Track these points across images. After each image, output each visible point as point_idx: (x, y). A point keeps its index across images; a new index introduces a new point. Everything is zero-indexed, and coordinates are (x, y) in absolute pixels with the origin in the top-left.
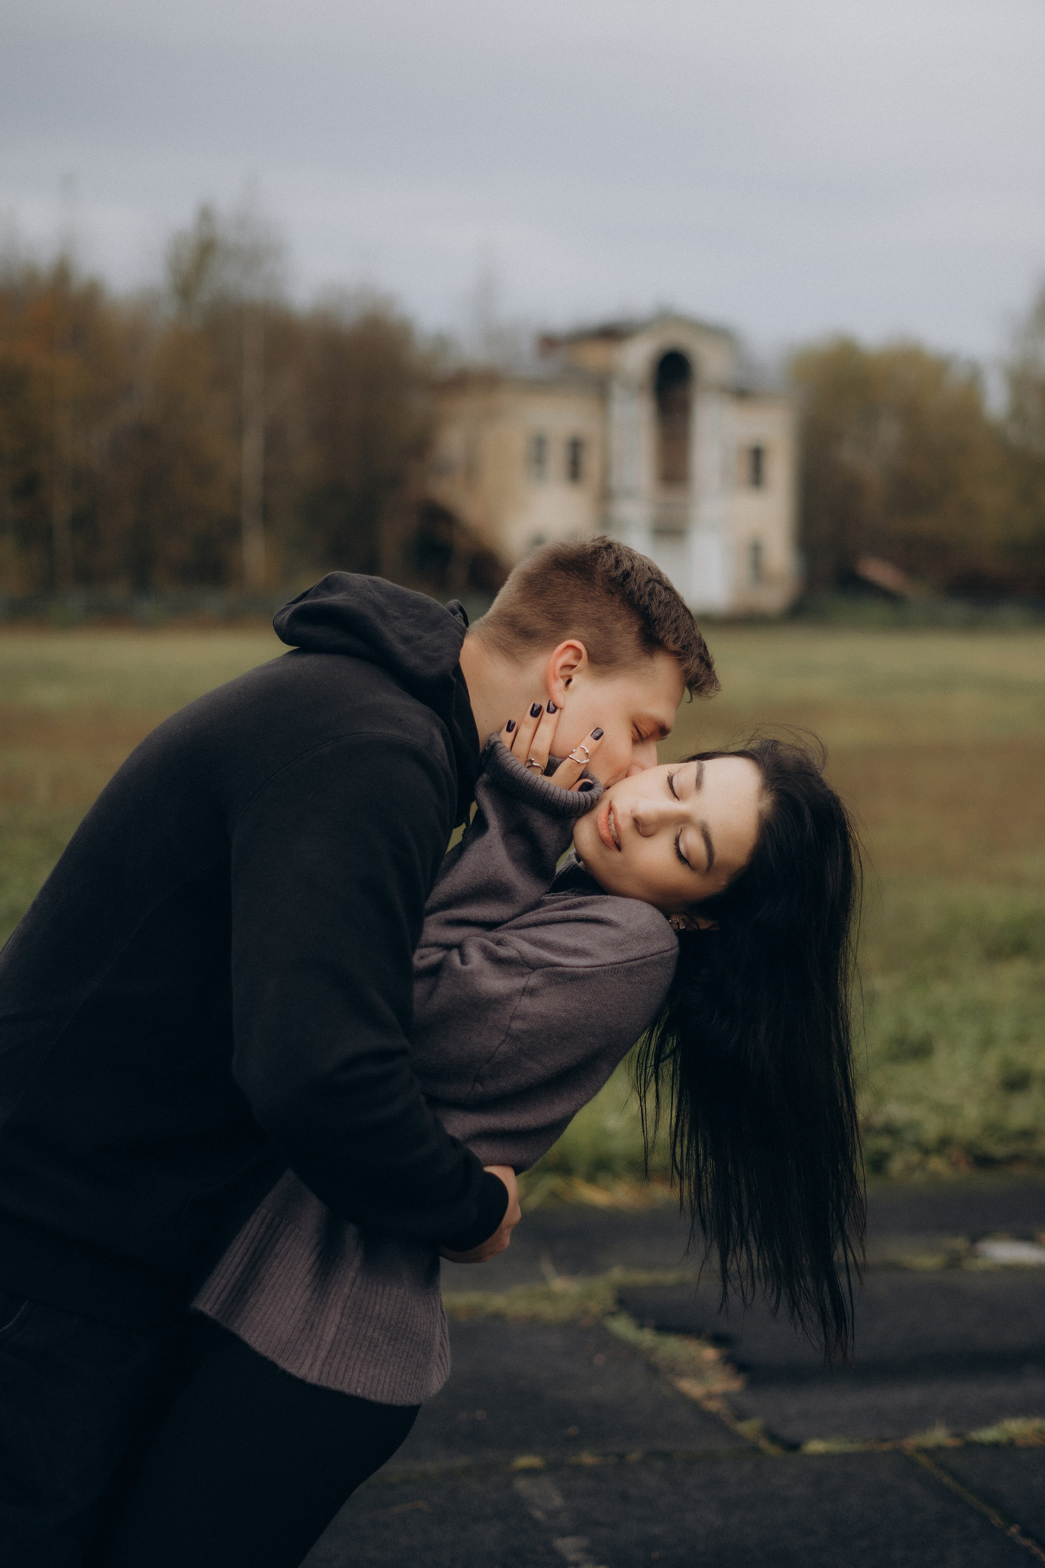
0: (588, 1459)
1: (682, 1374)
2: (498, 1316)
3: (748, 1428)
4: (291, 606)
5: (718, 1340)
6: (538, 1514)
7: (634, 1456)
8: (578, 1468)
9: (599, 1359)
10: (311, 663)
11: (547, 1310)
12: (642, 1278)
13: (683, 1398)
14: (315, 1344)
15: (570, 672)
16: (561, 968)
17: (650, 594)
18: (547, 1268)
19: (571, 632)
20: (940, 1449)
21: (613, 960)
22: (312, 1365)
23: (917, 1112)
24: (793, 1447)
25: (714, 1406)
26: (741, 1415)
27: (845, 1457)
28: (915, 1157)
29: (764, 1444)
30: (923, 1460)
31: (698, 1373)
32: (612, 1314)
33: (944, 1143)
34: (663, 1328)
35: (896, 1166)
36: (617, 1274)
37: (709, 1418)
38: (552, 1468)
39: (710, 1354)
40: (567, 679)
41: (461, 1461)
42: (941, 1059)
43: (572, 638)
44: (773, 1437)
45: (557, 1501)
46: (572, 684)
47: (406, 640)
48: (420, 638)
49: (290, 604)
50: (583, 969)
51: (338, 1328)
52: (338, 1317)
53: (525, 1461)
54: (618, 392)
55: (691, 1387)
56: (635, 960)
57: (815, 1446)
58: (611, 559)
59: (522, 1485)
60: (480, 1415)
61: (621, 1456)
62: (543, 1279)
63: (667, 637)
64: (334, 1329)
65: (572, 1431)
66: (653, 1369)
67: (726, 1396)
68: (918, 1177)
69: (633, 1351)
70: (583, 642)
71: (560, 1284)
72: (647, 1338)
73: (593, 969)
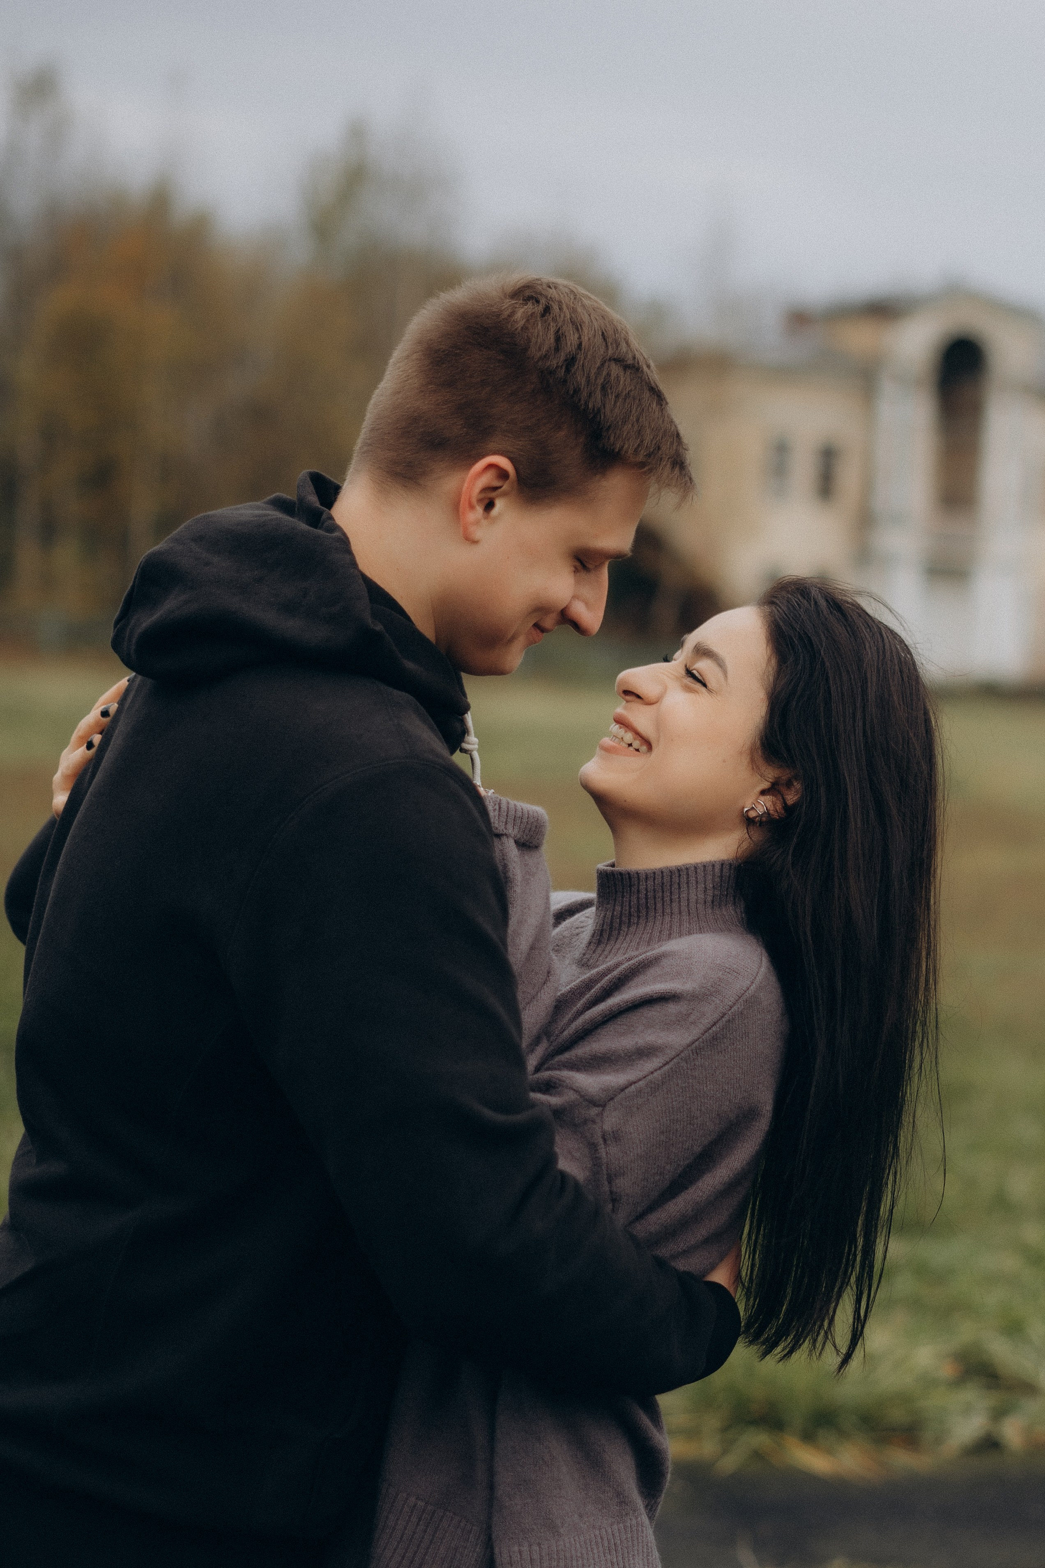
15: (493, 495)
16: (633, 1086)
17: (604, 388)
19: (492, 446)
21: (689, 1040)
40: (487, 501)
43: (495, 453)
46: (495, 511)
50: (659, 1072)
54: (888, 389)
56: (715, 1024)
58: (549, 335)
63: (626, 446)
70: (511, 459)
73: (672, 1063)
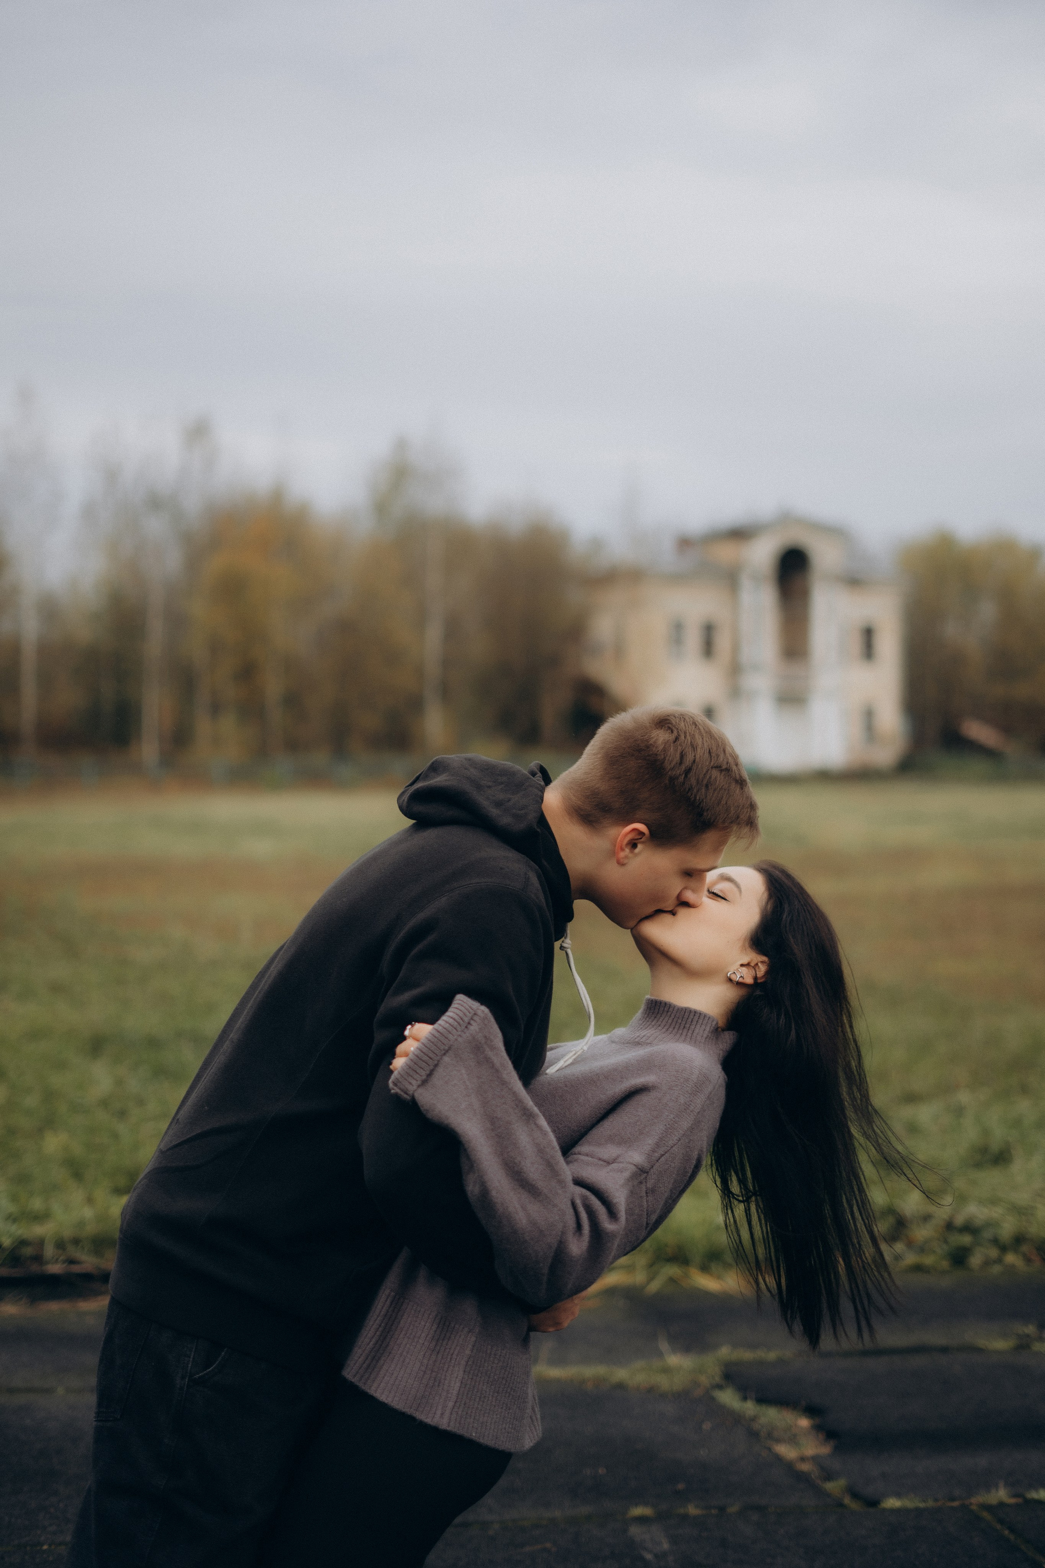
0: (692, 1510)
1: (778, 1441)
2: (621, 1386)
3: (834, 1487)
4: (409, 789)
5: (811, 1411)
6: (649, 1556)
7: (733, 1509)
8: (685, 1517)
9: (707, 1426)
10: (431, 835)
11: (664, 1382)
12: (747, 1355)
13: (779, 1458)
14: (444, 1397)
15: (635, 843)
18: (664, 1345)
19: (638, 815)
20: (1002, 1505)
22: (442, 1414)
23: (996, 1212)
24: (873, 1503)
25: (805, 1467)
26: (829, 1476)
27: (919, 1512)
28: (994, 1253)
29: (847, 1501)
30: (985, 1515)
31: (793, 1440)
32: (720, 1387)
33: (1019, 1240)
34: (762, 1400)
35: (976, 1260)
36: (725, 1352)
37: (802, 1478)
38: (661, 1517)
39: (804, 1422)
41: (585, 1510)
42: (1018, 1167)
43: (635, 823)
44: (855, 1495)
45: (666, 1546)
47: (498, 804)
48: (509, 800)
49: (408, 786)
51: (462, 1382)
52: (461, 1373)
53: (638, 1511)
55: (786, 1451)
57: (892, 1503)
59: (635, 1531)
60: (601, 1471)
61: (722, 1509)
62: (660, 1355)
64: (458, 1384)
65: (681, 1486)
66: (753, 1435)
67: (815, 1459)
68: (996, 1269)
69: (737, 1419)
71: (674, 1360)
72: (749, 1408)
